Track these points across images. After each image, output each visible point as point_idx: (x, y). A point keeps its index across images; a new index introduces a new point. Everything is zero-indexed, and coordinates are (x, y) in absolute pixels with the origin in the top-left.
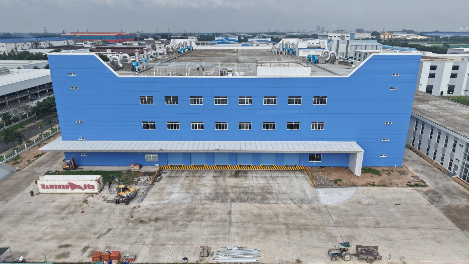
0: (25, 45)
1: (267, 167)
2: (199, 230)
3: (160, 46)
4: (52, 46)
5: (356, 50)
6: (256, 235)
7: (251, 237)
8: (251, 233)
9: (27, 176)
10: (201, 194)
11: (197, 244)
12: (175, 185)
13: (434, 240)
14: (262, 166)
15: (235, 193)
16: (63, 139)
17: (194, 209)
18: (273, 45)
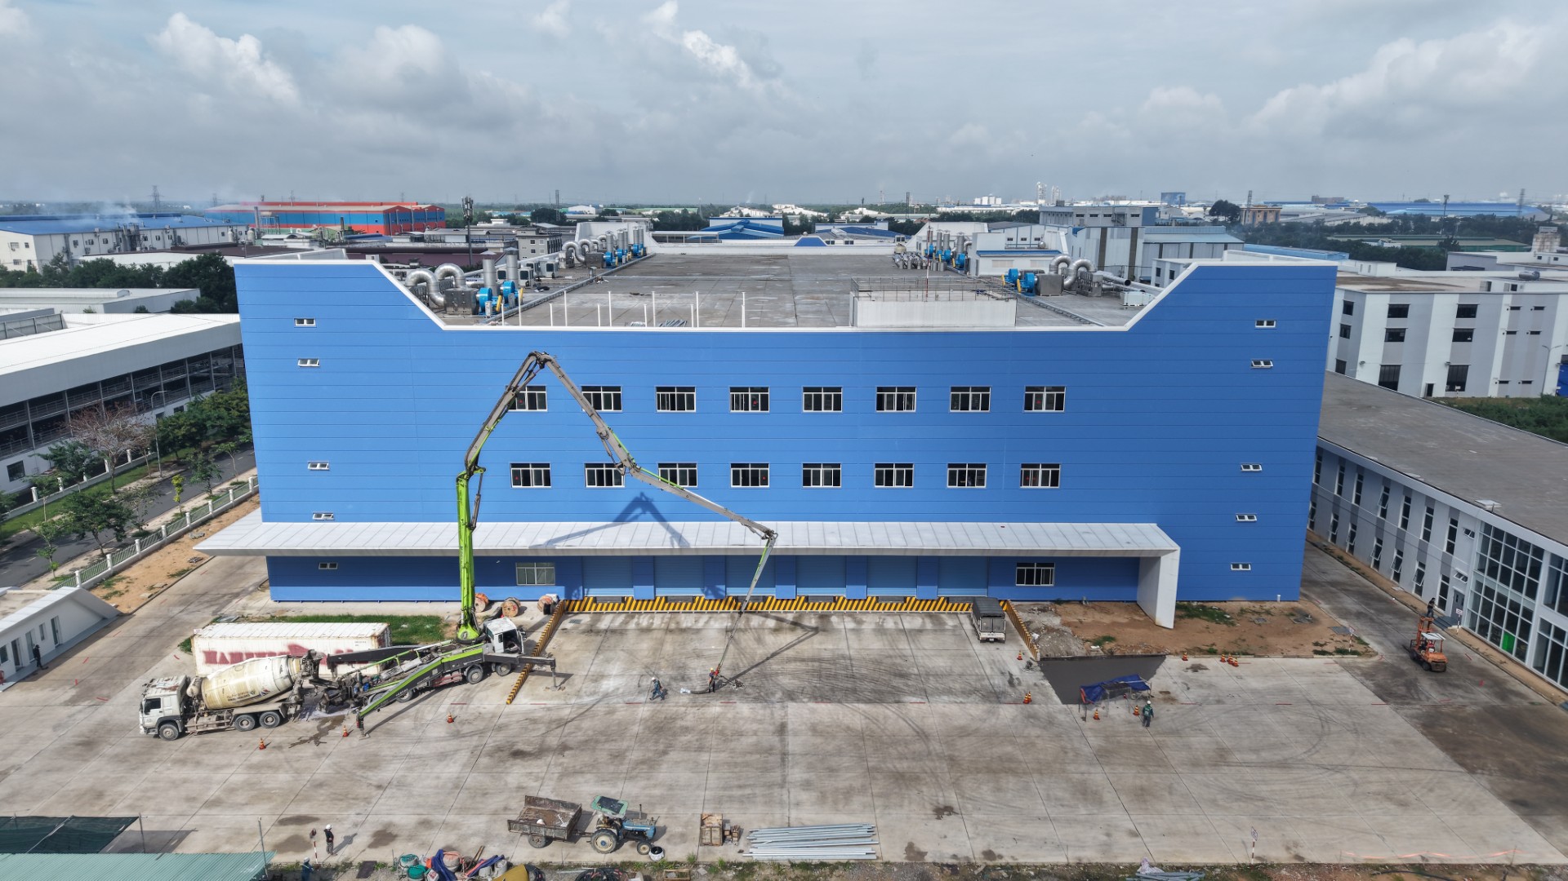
0: (96, 241)
1: (889, 605)
2: (691, 775)
3: (533, 246)
4: (182, 243)
5: (1160, 256)
6: (863, 790)
7: (848, 793)
8: (847, 784)
9: (152, 631)
10: (691, 680)
11: (690, 813)
12: (610, 654)
13: (1388, 798)
14: (874, 599)
15: (794, 675)
16: (267, 518)
17: (674, 719)
18: (897, 243)
